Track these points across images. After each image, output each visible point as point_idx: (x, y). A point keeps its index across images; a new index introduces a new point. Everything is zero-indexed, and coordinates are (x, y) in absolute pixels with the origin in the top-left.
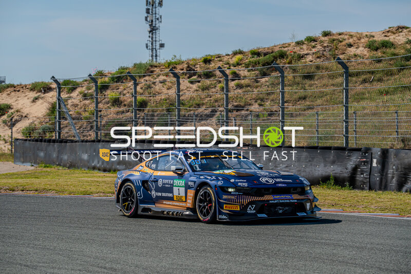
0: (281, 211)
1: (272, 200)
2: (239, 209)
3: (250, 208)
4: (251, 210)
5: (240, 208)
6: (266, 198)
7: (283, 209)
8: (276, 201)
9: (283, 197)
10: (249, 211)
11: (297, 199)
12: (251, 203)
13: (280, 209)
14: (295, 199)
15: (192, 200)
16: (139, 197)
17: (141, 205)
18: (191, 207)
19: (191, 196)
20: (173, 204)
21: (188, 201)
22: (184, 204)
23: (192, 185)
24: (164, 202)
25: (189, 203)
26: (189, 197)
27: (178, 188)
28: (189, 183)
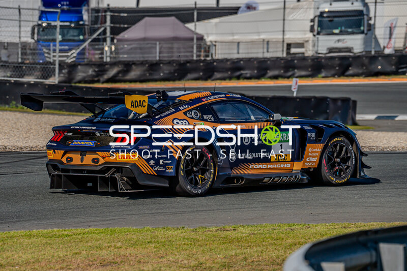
15: (319, 157)
16: (219, 162)
17: (220, 174)
18: (314, 167)
19: (317, 152)
20: (267, 166)
21: (307, 160)
22: (288, 166)
23: (313, 138)
24: (250, 167)
25: (309, 162)
26: (310, 154)
27: (281, 143)
28: (309, 135)
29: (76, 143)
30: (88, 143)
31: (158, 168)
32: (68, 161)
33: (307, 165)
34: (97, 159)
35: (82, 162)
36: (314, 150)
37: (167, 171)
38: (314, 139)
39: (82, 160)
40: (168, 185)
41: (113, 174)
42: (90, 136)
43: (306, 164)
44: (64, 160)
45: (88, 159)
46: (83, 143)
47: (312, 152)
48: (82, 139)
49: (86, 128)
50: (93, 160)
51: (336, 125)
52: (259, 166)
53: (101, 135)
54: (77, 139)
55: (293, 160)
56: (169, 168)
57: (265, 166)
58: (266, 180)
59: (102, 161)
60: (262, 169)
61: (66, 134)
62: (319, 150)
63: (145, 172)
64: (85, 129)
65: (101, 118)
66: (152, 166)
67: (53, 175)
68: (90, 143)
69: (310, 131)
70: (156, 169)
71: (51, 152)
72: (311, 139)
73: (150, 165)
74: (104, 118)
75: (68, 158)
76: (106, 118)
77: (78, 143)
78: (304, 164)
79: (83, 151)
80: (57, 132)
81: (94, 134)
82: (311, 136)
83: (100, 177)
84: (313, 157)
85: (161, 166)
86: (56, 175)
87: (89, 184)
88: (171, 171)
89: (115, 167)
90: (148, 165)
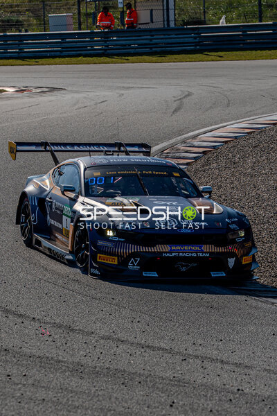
0: (184, 269)
1: (167, 253)
2: (116, 263)
3: (132, 263)
4: (134, 265)
5: (118, 261)
6: (159, 248)
7: (187, 266)
8: (173, 254)
9: (186, 248)
10: (130, 267)
11: (211, 253)
12: (134, 255)
13: (182, 266)
14: (207, 253)
16: (33, 221)
27: (66, 218)
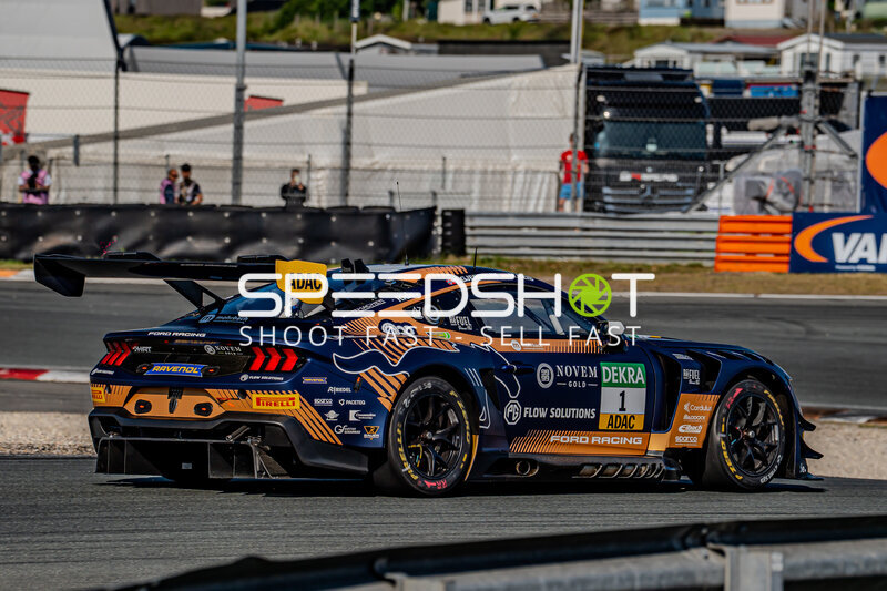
15: (706, 425)
16: (482, 424)
17: (485, 450)
18: (696, 446)
19: (702, 413)
20: (590, 440)
21: (680, 430)
22: (637, 441)
23: (694, 381)
24: (552, 439)
25: (684, 435)
26: (686, 417)
27: (621, 390)
28: (686, 373)
29: (158, 369)
30: (186, 370)
31: (344, 430)
32: (138, 409)
33: (680, 441)
34: (208, 406)
35: (171, 411)
36: (697, 408)
37: (365, 436)
38: (697, 383)
39: (172, 408)
40: (366, 470)
41: (244, 438)
42: (192, 353)
43: (678, 439)
44: (131, 408)
45: (186, 406)
46: (175, 369)
47: (691, 413)
48: (173, 360)
49: (183, 334)
50: (198, 408)
51: (746, 354)
52: (571, 439)
53: (217, 352)
54: (160, 360)
55: (647, 429)
56: (369, 429)
57: (584, 440)
58: (587, 469)
59: (217, 410)
60: (579, 444)
61: (137, 349)
62: (708, 409)
63: (316, 437)
64: (181, 338)
65: (217, 315)
66: (332, 425)
67: (105, 443)
68: (193, 370)
69: (688, 365)
70: (342, 431)
71: (102, 389)
72: (690, 382)
73: (327, 422)
74: (223, 315)
75: (139, 403)
76: (227, 315)
77: (163, 369)
78: (672, 439)
79: (176, 386)
80: (116, 344)
81: (201, 349)
82: (691, 375)
83: (212, 445)
84: (693, 424)
85: (351, 424)
86: (112, 441)
87: (185, 466)
88: (374, 436)
89: (247, 424)
90: (322, 421)
